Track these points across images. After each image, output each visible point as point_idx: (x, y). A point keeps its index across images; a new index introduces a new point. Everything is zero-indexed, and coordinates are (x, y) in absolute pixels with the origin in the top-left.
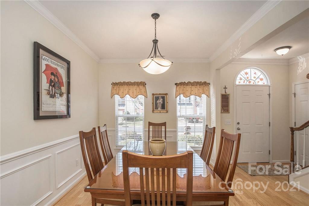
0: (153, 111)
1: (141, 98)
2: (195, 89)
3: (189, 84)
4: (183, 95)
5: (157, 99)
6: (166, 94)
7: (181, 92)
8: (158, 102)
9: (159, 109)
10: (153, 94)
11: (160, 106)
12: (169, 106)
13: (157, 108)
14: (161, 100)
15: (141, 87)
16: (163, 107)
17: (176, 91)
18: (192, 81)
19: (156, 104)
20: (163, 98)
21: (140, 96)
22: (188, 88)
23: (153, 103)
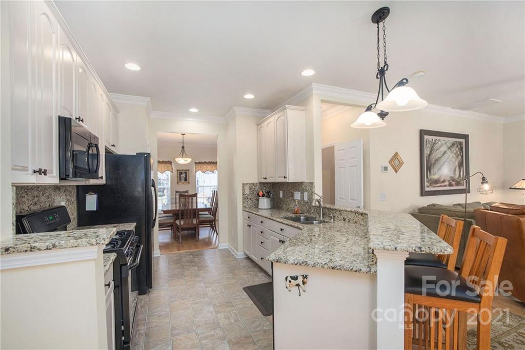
0: (178, 183)
1: (169, 173)
2: (209, 167)
3: (205, 163)
4: (200, 171)
5: (181, 173)
6: (188, 170)
7: (199, 168)
8: (181, 176)
9: (183, 181)
10: (178, 170)
11: (183, 179)
12: (190, 179)
13: (180, 180)
14: (184, 174)
15: (168, 165)
16: (186, 180)
17: (196, 168)
18: (207, 161)
19: (180, 177)
20: (186, 173)
21: (167, 172)
22: (205, 166)
23: (178, 177)
